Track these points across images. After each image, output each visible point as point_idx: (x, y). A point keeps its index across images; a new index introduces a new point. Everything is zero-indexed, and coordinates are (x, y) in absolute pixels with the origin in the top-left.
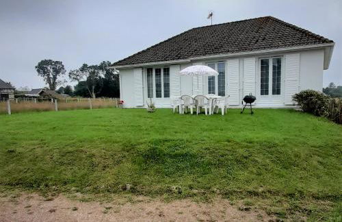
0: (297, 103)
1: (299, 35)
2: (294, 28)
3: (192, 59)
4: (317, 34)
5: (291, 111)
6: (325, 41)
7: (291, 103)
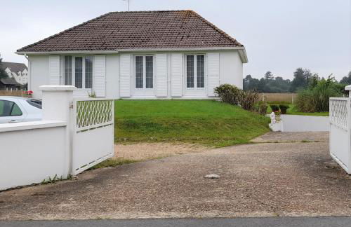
0: (217, 95)
1: (218, 36)
2: (214, 28)
3: (120, 50)
4: (232, 37)
5: (214, 101)
6: (237, 45)
7: (214, 95)
